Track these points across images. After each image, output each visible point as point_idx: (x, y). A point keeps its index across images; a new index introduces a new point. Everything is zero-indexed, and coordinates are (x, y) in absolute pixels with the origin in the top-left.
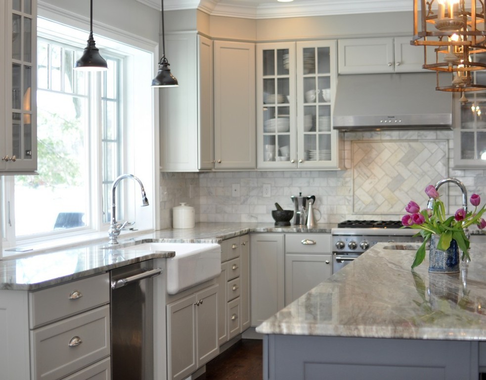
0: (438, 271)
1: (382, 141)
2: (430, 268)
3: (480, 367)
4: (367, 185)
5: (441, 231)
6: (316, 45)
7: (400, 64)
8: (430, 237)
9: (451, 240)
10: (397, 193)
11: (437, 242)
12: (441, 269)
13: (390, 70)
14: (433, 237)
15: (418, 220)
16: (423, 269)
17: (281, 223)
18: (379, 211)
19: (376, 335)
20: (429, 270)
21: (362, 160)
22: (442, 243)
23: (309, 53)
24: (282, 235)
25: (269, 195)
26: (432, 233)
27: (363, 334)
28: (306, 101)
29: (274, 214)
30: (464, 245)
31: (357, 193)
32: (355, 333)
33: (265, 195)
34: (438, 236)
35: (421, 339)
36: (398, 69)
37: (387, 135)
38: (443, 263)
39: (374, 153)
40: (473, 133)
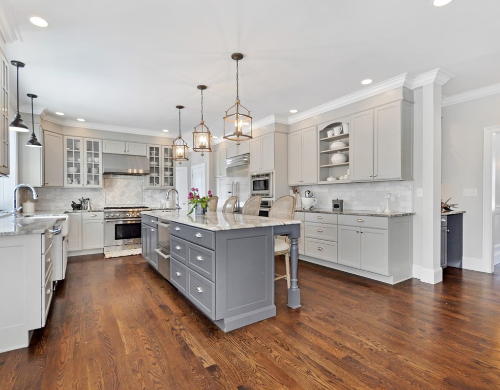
1: (117, 179)
4: (111, 195)
6: (93, 140)
7: (128, 151)
9: (205, 205)
10: (123, 197)
11: (200, 205)
13: (124, 153)
14: (197, 204)
17: (76, 209)
18: (116, 204)
21: (109, 185)
23: (89, 143)
24: (81, 213)
25: (66, 198)
28: (87, 162)
29: (72, 206)
31: (107, 197)
33: (64, 198)
36: (127, 153)
37: (119, 177)
39: (114, 183)
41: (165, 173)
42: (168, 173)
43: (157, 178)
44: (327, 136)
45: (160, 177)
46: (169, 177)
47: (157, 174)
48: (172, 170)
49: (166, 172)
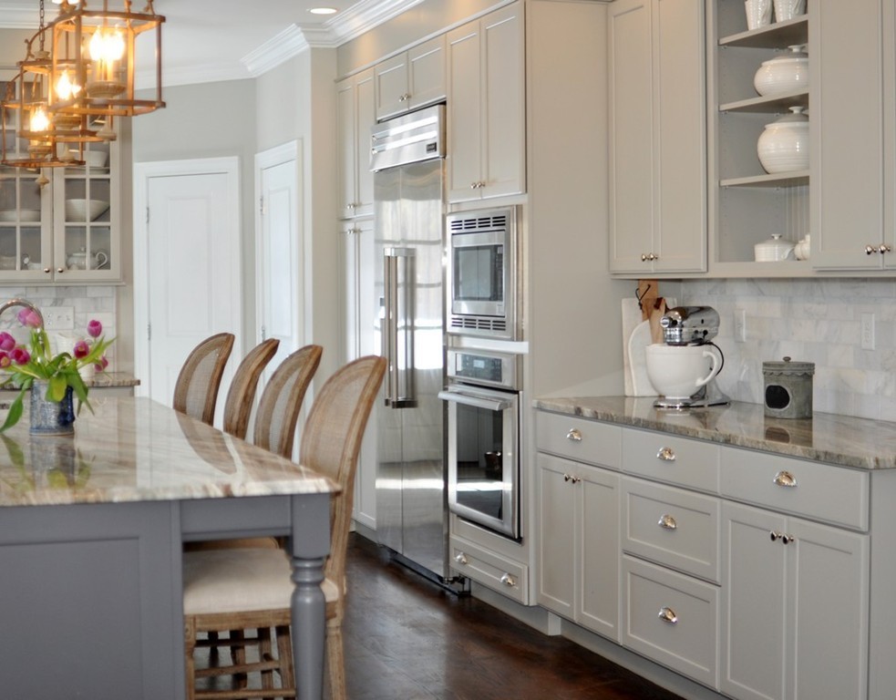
0: (45, 432)
2: (32, 428)
3: (184, 534)
5: (48, 375)
8: (31, 384)
9: (65, 387)
11: (44, 391)
12: (50, 429)
14: (36, 383)
15: (22, 358)
16: (21, 431)
19: (51, 502)
20: (31, 432)
22: (54, 391)
26: (33, 378)
27: (34, 502)
30: (83, 392)
32: (24, 502)
34: (43, 382)
35: (111, 503)
38: (52, 419)
40: (15, 227)
41: (68, 209)
42: (85, 206)
43: (33, 234)
44: (746, 28)
45: (45, 225)
46: (88, 224)
47: (28, 213)
48: (101, 188)
49: (76, 202)
